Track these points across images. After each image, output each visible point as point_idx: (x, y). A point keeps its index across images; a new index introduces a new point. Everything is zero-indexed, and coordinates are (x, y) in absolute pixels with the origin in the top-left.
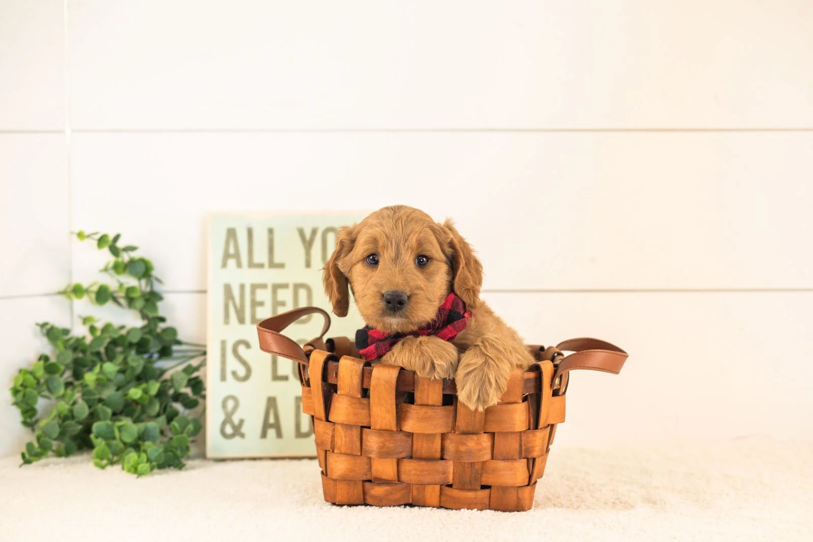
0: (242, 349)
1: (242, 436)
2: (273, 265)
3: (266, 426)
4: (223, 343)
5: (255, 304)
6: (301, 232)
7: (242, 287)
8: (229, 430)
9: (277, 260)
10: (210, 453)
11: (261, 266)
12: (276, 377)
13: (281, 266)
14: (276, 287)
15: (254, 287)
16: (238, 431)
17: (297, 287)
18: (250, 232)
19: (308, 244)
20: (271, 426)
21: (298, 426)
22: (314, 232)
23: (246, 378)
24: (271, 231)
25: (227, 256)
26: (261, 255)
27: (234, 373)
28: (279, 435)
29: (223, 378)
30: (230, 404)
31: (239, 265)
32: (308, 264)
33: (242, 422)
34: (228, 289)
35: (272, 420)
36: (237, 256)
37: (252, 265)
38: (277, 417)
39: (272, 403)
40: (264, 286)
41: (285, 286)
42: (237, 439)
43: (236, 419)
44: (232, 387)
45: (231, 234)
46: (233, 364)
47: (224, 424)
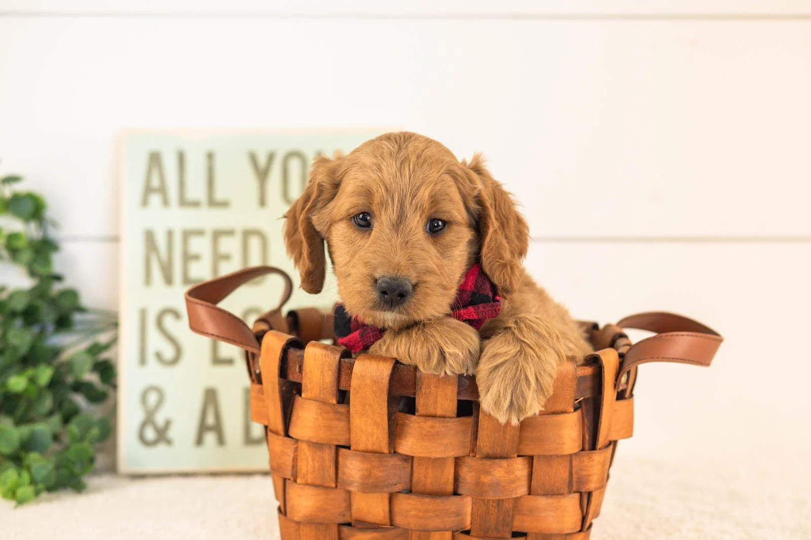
0: (169, 321)
1: (169, 442)
2: (213, 203)
3: (203, 428)
4: (143, 314)
5: (188, 258)
6: (253, 158)
7: (170, 234)
8: (150, 434)
9: (219, 195)
10: (124, 465)
11: (196, 204)
12: (217, 360)
13: (224, 204)
14: (217, 235)
15: (187, 235)
16: (162, 436)
17: (247, 234)
18: (181, 159)
19: (262, 175)
20: (210, 429)
21: (247, 429)
22: (271, 157)
23: (175, 361)
24: (210, 156)
25: (148, 190)
26: (196, 189)
27: (159, 356)
28: (221, 441)
29: (143, 360)
30: (153, 398)
31: (166, 202)
32: (262, 202)
33: (168, 424)
34: (150, 238)
35: (210, 420)
36: (162, 190)
37: (184, 202)
38: (218, 416)
39: (211, 396)
40: (200, 233)
41: (230, 233)
42: (162, 448)
43: (160, 419)
44: (154, 373)
45: (155, 159)
46: (156, 342)
47: (143, 426)
